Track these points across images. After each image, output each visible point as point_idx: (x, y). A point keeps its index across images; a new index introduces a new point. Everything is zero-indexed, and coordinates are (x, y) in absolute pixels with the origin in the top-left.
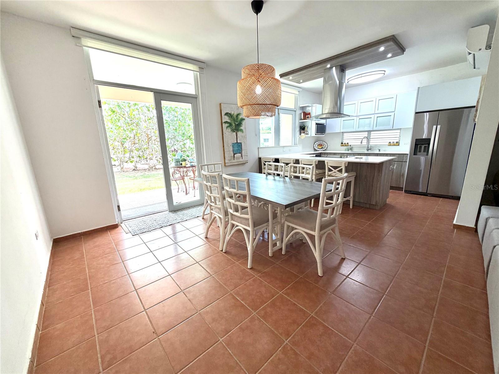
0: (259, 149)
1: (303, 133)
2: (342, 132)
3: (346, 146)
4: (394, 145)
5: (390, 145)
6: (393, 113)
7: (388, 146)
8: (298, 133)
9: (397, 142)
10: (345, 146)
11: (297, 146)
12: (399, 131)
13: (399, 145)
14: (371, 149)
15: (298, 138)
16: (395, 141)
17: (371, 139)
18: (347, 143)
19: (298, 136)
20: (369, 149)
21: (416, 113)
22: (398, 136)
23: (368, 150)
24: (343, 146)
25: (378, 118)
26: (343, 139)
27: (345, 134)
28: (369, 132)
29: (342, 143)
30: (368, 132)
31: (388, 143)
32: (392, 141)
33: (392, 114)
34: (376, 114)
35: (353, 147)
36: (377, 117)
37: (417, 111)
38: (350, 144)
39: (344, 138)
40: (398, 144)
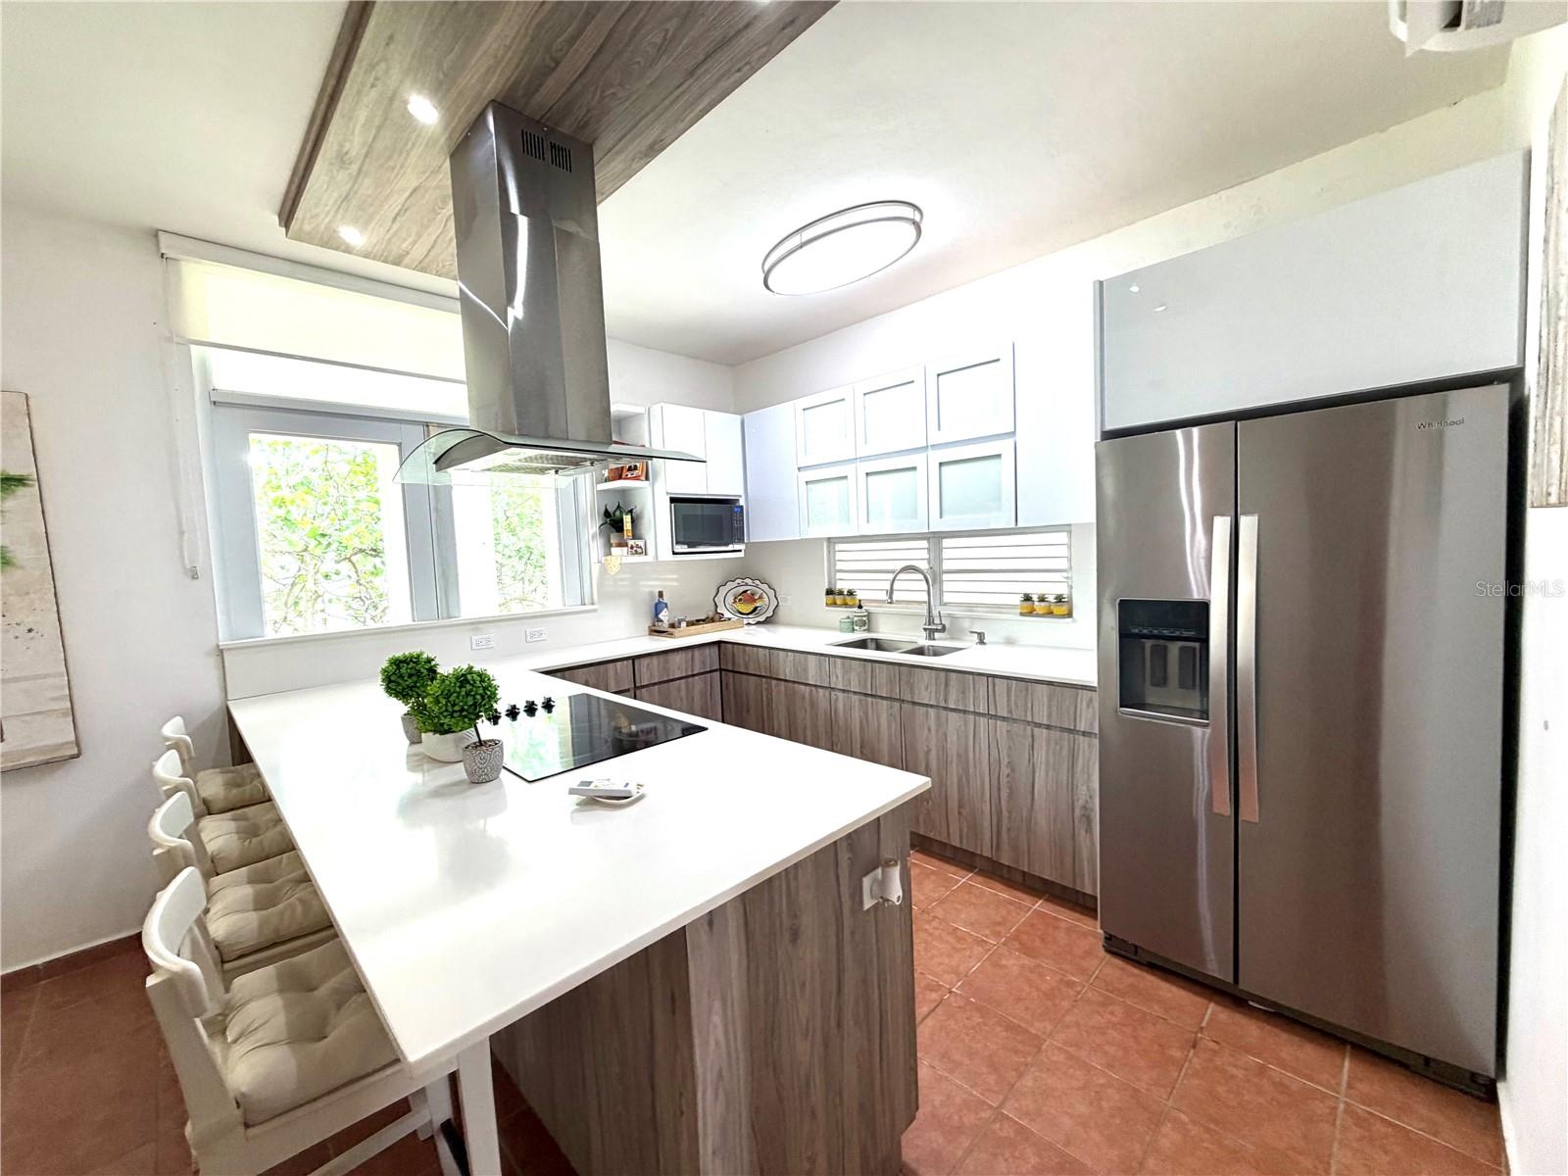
0: (225, 654)
1: (620, 545)
2: (829, 539)
3: (845, 605)
4: (1050, 614)
5: (1031, 613)
6: (1010, 442)
7: (1022, 614)
8: (596, 547)
9: (1059, 599)
10: (840, 606)
11: (595, 611)
12: (1062, 537)
13: (1070, 615)
14: (943, 629)
15: (596, 569)
16: (1051, 591)
17: (945, 577)
18: (851, 593)
19: (594, 559)
20: (937, 630)
21: (1109, 435)
22: (1063, 564)
23: (931, 634)
24: (834, 604)
25: (944, 468)
26: (833, 571)
27: (839, 547)
28: (935, 538)
29: (829, 592)
30: (928, 539)
31: (1017, 600)
32: (1035, 591)
33: (1004, 447)
34: (932, 446)
35: (872, 609)
36: (941, 464)
37: (1109, 427)
38: (860, 595)
39: (840, 566)
40: (1064, 609)
